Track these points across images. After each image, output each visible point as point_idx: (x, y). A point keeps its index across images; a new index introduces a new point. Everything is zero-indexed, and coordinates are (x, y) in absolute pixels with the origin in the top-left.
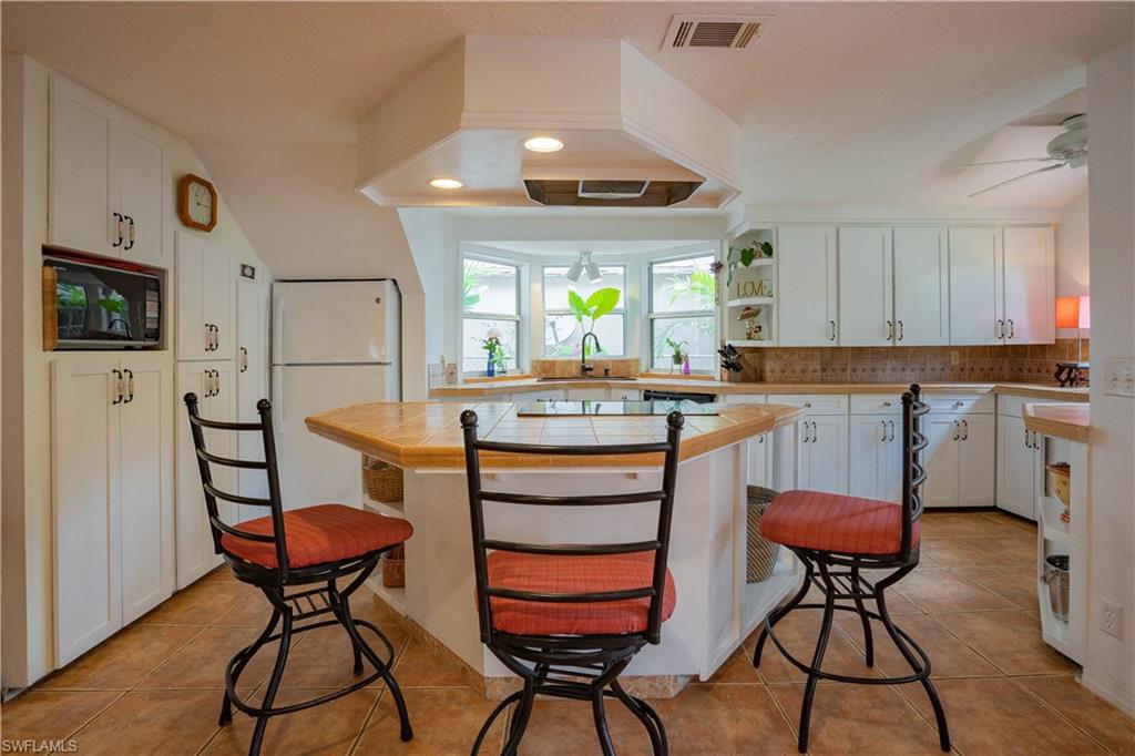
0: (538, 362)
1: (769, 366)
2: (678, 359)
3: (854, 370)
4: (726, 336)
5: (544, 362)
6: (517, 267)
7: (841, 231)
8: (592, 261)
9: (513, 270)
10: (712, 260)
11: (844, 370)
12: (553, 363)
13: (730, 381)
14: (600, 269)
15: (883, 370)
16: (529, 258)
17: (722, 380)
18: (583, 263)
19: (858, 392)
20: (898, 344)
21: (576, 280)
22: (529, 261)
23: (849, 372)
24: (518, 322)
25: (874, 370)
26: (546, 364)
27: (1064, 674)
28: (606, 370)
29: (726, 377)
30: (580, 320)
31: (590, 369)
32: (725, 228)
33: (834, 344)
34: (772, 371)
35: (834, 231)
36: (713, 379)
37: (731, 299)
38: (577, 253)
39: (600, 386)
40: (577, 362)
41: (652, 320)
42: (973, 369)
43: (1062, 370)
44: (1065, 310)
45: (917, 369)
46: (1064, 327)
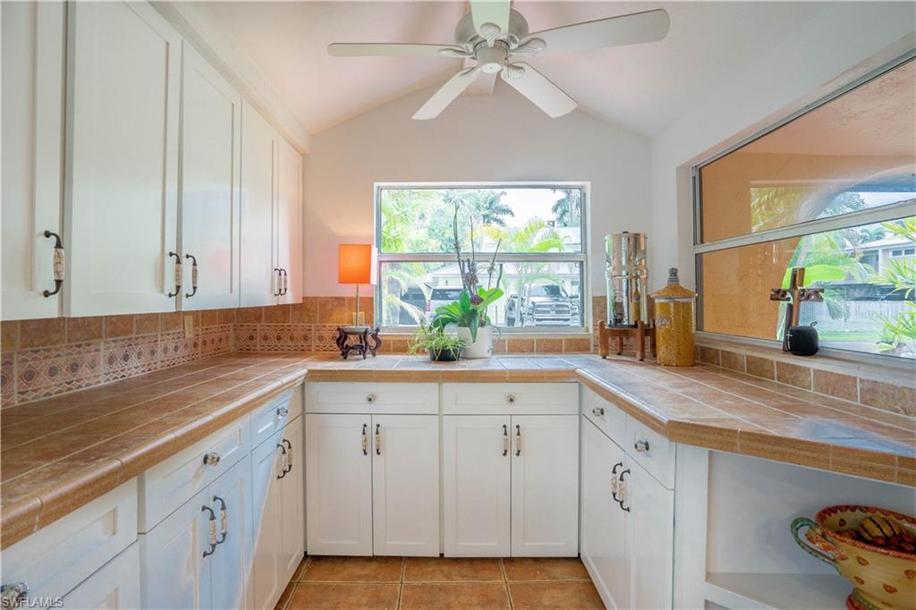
3: (29, 376)
15: (93, 366)
25: (74, 368)
42: (204, 343)
43: (342, 337)
44: (353, 261)
45: (145, 349)
46: (342, 281)
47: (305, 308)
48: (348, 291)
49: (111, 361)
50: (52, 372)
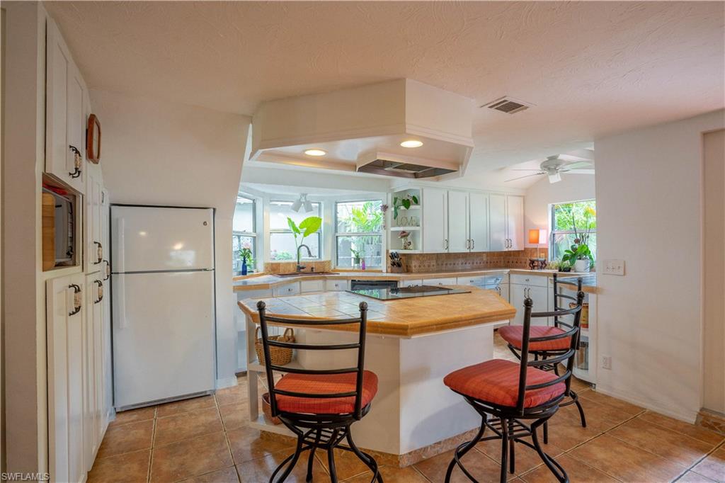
0: (268, 264)
1: (414, 264)
2: (357, 260)
3: (446, 264)
4: (389, 247)
5: (272, 264)
6: (254, 200)
7: (450, 192)
8: (308, 200)
9: (251, 202)
10: (380, 203)
11: (442, 264)
12: (278, 265)
13: (392, 272)
14: (313, 204)
15: (458, 264)
16: (263, 195)
17: (387, 272)
18: (302, 200)
19: (461, 276)
20: (472, 251)
21: (297, 211)
22: (263, 197)
23: (444, 266)
24: (254, 238)
25: (454, 264)
26: (274, 266)
27: (588, 389)
28: (312, 268)
29: (389, 270)
30: (296, 236)
31: (303, 268)
32: (390, 187)
33: (446, 251)
34: (415, 266)
35: (446, 192)
36: (381, 271)
37: (392, 226)
38: (298, 194)
39: (320, 278)
40: (293, 263)
41: (337, 237)
42: (491, 262)
43: (532, 262)
44: (533, 235)
45: (471, 263)
46: (530, 243)
47: (525, 252)
48: (534, 246)
49: (462, 264)
50: (450, 264)
